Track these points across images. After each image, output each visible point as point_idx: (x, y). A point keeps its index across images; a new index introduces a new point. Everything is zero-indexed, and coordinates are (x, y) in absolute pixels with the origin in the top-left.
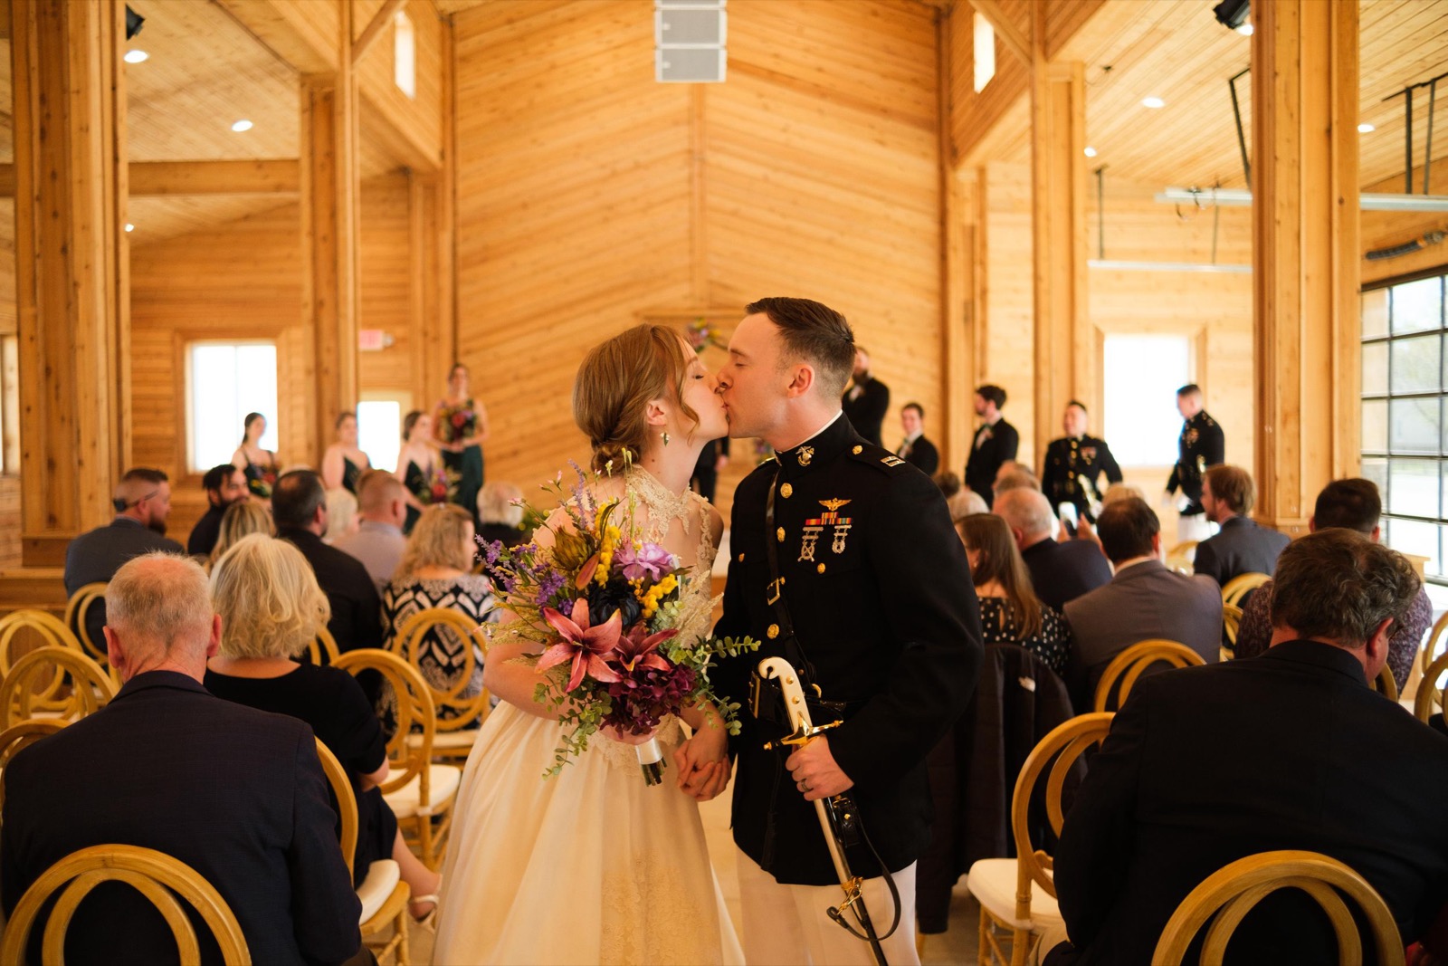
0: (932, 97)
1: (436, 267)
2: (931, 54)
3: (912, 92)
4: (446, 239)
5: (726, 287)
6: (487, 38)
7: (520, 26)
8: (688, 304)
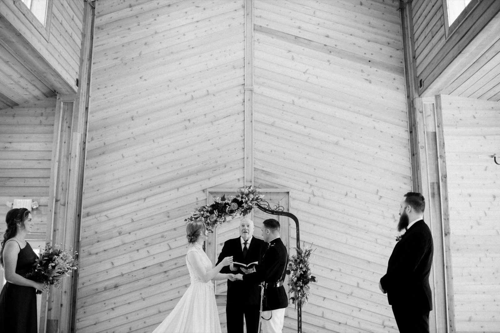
0: (400, 54)
1: (69, 156)
2: (398, 28)
3: (387, 50)
4: (77, 137)
5: (267, 173)
6: (115, 16)
7: (137, 9)
8: (241, 184)
